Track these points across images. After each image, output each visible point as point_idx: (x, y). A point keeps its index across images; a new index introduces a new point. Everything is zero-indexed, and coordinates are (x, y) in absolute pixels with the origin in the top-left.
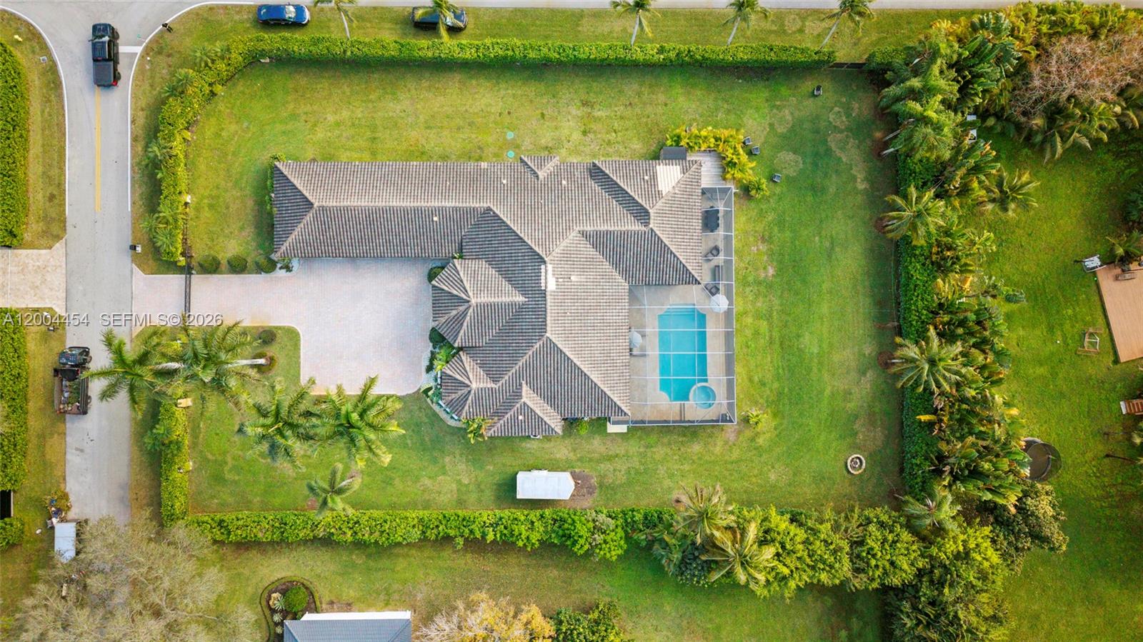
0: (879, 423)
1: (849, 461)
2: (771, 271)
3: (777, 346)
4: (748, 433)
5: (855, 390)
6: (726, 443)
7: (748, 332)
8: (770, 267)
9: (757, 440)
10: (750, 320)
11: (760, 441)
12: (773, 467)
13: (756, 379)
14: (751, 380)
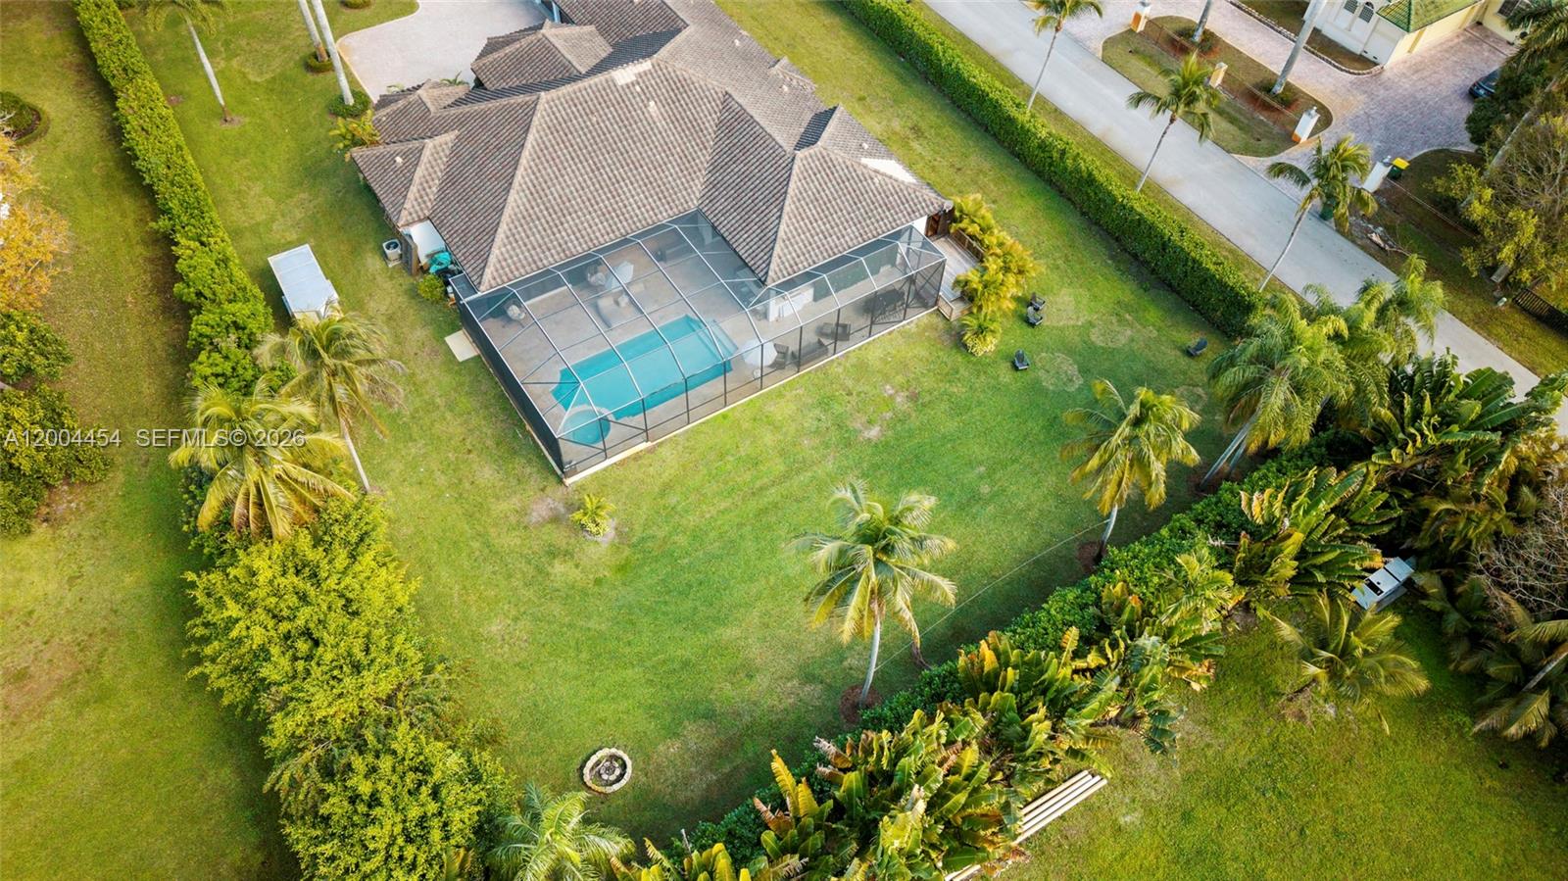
0: (727, 769)
1: (606, 752)
2: (874, 433)
3: (753, 505)
4: (559, 537)
5: (762, 681)
6: (523, 512)
7: (746, 448)
8: (878, 428)
9: (556, 562)
10: (769, 438)
11: (559, 569)
12: (516, 619)
13: (672, 499)
14: (666, 489)
